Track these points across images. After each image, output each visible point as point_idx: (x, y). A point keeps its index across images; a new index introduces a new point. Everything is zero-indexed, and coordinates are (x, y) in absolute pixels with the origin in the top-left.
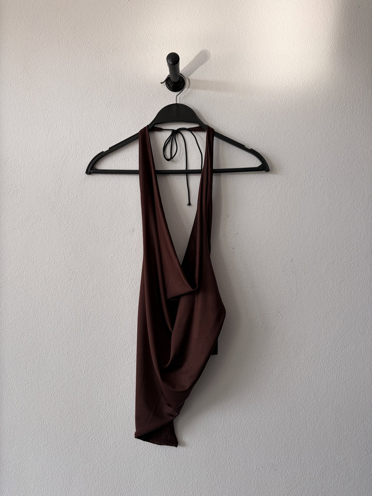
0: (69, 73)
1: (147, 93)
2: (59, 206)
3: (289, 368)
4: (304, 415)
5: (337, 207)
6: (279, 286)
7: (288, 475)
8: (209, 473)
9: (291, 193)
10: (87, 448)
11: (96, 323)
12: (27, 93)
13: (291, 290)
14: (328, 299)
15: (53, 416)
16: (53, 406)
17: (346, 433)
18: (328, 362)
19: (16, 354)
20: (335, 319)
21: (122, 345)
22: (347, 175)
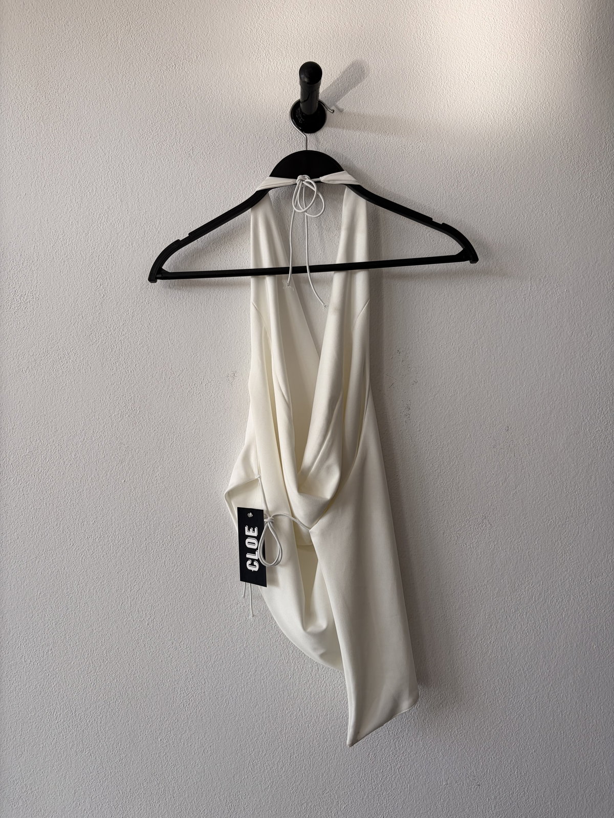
0: (118, 93)
1: (257, 134)
2: (101, 331)
3: (502, 612)
4: (528, 693)
5: (585, 338)
6: (486, 473)
7: (499, 793)
8: (366, 795)
9: (506, 312)
10: (153, 755)
11: (169, 537)
12: (43, 128)
13: (506, 479)
14: (568, 495)
15: (93, 700)
16: (93, 684)
17: (596, 721)
18: (568, 601)
19: (25, 593)
20: (580, 529)
21: (214, 576)
22: (602, 284)
